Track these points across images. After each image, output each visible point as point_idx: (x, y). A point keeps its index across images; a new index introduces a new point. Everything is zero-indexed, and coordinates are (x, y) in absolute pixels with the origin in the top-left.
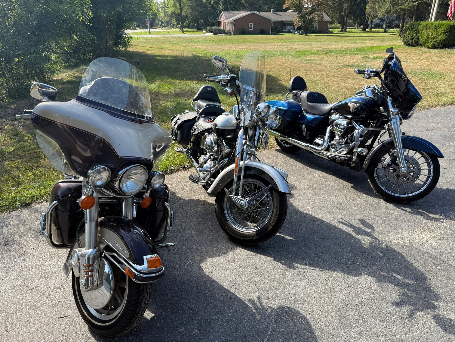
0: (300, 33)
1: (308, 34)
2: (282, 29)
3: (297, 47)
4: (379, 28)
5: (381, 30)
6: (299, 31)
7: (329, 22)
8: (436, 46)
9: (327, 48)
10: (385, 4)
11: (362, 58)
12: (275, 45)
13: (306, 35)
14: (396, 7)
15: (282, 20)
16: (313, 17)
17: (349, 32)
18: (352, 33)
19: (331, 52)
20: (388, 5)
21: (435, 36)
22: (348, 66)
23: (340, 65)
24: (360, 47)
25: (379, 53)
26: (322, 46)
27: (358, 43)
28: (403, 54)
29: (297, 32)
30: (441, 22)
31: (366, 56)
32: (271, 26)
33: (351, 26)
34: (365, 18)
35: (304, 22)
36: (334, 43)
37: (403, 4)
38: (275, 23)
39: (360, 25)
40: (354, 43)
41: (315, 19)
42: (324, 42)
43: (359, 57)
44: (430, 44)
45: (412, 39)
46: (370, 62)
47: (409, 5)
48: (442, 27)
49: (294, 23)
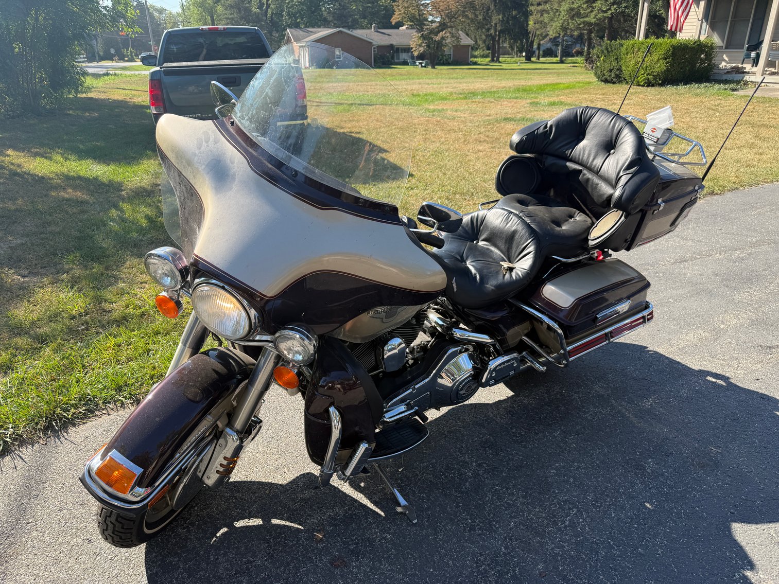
0: (423, 65)
1: (436, 67)
2: (393, 58)
3: (414, 87)
4: (552, 57)
5: (555, 59)
6: (421, 62)
7: (469, 46)
8: (651, 82)
9: (467, 88)
10: (559, 15)
11: (528, 105)
12: (377, 85)
13: (433, 67)
14: (577, 19)
15: (391, 42)
16: (443, 38)
17: (505, 62)
18: (508, 65)
19: (473, 96)
20: (563, 17)
21: (648, 64)
22: (505, 119)
23: (491, 118)
24: (523, 85)
25: (558, 96)
26: (458, 85)
27: (520, 79)
28: (598, 96)
29: (418, 64)
30: (656, 40)
31: (536, 100)
32: (373, 53)
33: (506, 53)
34: (527, 40)
35: (428, 46)
36: (480, 80)
37: (587, 15)
38: (380, 47)
39: (521, 52)
40: (513, 79)
41: (446, 40)
42: (463, 78)
43: (524, 102)
44: (641, 79)
45: (611, 71)
46: (543, 110)
47: (597, 17)
48: (659, 49)
49: (412, 48)
